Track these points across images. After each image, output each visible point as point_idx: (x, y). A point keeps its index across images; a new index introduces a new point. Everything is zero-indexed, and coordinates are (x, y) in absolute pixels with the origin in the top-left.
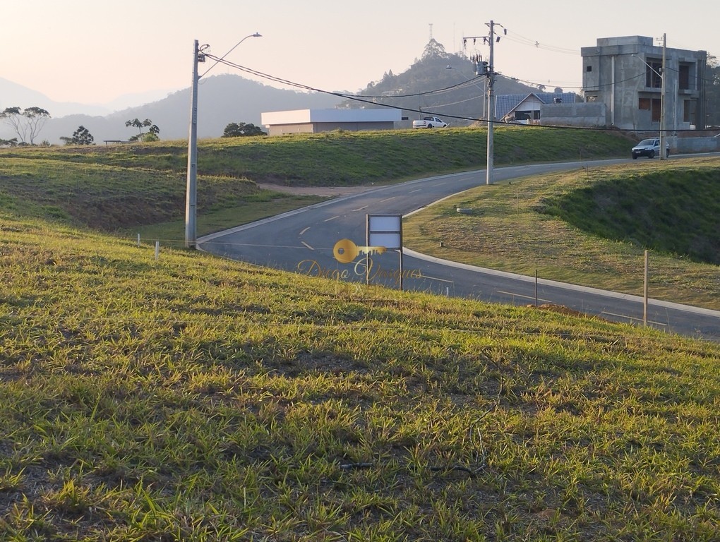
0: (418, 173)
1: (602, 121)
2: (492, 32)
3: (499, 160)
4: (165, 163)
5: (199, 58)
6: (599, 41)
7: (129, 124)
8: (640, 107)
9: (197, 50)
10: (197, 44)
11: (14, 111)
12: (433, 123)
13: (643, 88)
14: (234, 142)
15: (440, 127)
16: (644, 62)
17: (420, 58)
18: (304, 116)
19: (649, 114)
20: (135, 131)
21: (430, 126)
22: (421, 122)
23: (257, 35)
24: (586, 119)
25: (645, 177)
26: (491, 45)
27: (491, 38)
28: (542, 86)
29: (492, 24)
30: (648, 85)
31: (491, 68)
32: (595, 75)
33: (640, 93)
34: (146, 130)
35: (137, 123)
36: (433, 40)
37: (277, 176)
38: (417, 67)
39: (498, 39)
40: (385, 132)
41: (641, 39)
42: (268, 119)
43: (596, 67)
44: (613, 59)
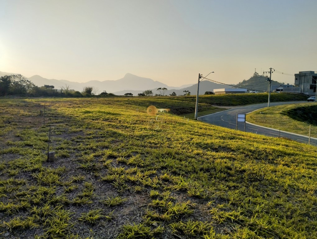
0: (250, 104)
1: (300, 92)
2: (271, 71)
3: (272, 100)
4: (191, 100)
5: (200, 77)
6: (299, 72)
7: (184, 91)
8: (310, 89)
9: (199, 76)
10: (199, 74)
11: (160, 89)
12: (255, 92)
13: (311, 84)
14: (207, 96)
15: (257, 93)
16: (312, 77)
17: (252, 76)
18: (223, 90)
19: (313, 90)
20: (185, 93)
21: (254, 93)
22: (252, 92)
23: (213, 72)
24: (295, 92)
25: (311, 106)
26: (271, 73)
27: (271, 72)
28: (284, 83)
29: (271, 68)
30: (313, 83)
31: (270, 79)
32: (298, 81)
33: (310, 85)
34: (188, 93)
35: (186, 91)
36: (256, 72)
37: (216, 104)
38: (251, 79)
39: (273, 72)
40: (243, 94)
41: (311, 72)
42: (215, 91)
43: (298, 78)
44: (303, 77)
